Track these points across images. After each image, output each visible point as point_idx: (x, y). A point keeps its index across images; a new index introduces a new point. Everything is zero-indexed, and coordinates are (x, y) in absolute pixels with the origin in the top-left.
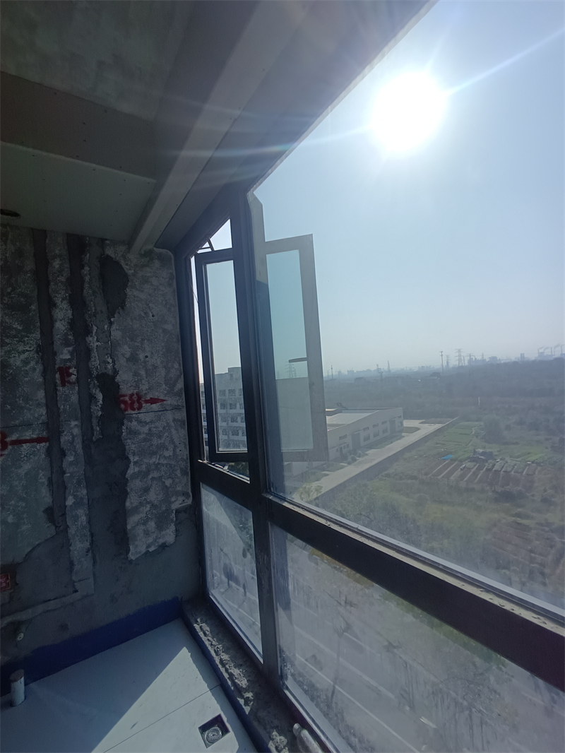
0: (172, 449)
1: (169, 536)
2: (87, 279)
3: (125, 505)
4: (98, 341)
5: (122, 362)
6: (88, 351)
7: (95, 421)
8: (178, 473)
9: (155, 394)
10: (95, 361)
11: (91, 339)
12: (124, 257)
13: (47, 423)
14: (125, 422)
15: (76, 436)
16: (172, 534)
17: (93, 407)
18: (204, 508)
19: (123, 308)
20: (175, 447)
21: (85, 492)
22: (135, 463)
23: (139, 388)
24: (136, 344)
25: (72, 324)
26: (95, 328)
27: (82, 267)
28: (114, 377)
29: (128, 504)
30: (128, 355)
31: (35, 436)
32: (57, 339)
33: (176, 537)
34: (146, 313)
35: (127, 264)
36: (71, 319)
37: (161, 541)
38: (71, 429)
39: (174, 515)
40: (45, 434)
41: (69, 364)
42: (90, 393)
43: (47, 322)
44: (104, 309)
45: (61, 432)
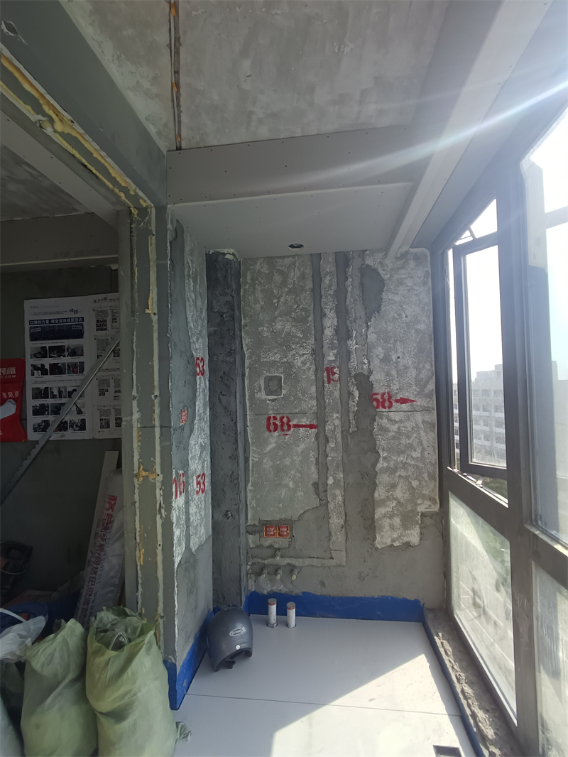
0: (420, 451)
1: (413, 536)
2: (350, 289)
3: (373, 496)
4: (356, 344)
5: (376, 362)
6: (349, 353)
7: (352, 416)
8: (425, 476)
9: (406, 395)
10: (354, 362)
11: (351, 342)
12: (381, 263)
13: (317, 413)
14: (377, 418)
15: (337, 426)
16: (416, 536)
17: (350, 402)
18: (452, 520)
19: (378, 312)
20: (423, 449)
21: (342, 476)
22: (385, 458)
23: (390, 387)
24: (389, 345)
25: (337, 331)
26: (355, 332)
27: (346, 279)
28: (368, 377)
29: (376, 495)
30: (381, 357)
31: (308, 423)
32: (326, 342)
33: (421, 540)
34: (399, 315)
35: (383, 270)
36: (337, 326)
37: (406, 539)
38: (333, 420)
39: (419, 517)
40: (315, 422)
41: (333, 365)
42: (349, 391)
43: (320, 330)
44: (363, 314)
45: (326, 422)
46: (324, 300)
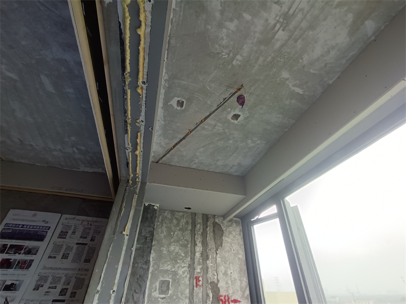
2: (208, 232)
5: (221, 275)
6: (207, 268)
9: (236, 297)
10: (210, 274)
11: (209, 262)
12: (222, 222)
17: (208, 301)
19: (221, 246)
23: (228, 292)
24: (227, 265)
26: (210, 256)
27: (207, 227)
28: (217, 285)
30: (223, 272)
32: (196, 260)
34: (231, 249)
35: (223, 226)
36: (202, 252)
41: (199, 275)
42: (207, 293)
43: (193, 253)
44: (214, 247)
46: (196, 236)
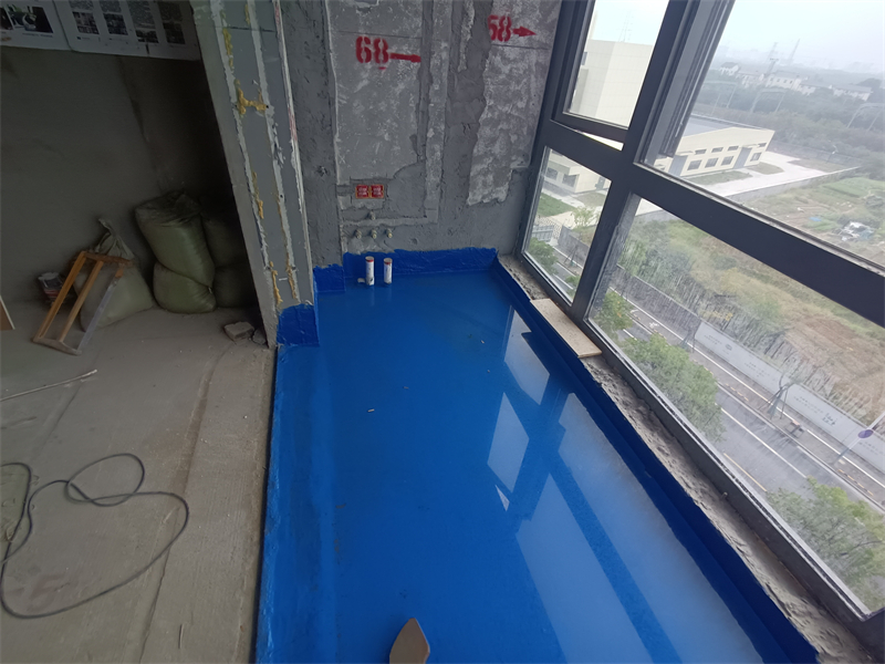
0: (526, 100)
1: (502, 194)
3: (472, 151)
7: (463, 46)
8: (525, 130)
9: (527, 23)
13: (422, 38)
14: (490, 54)
15: (445, 61)
16: (504, 192)
17: (464, 27)
20: (530, 99)
21: (443, 127)
22: (490, 107)
23: (512, 9)
29: (475, 151)
31: (410, 53)
33: (507, 196)
38: (441, 51)
39: (510, 174)
40: (418, 53)
42: (463, 8)
45: (431, 53)
